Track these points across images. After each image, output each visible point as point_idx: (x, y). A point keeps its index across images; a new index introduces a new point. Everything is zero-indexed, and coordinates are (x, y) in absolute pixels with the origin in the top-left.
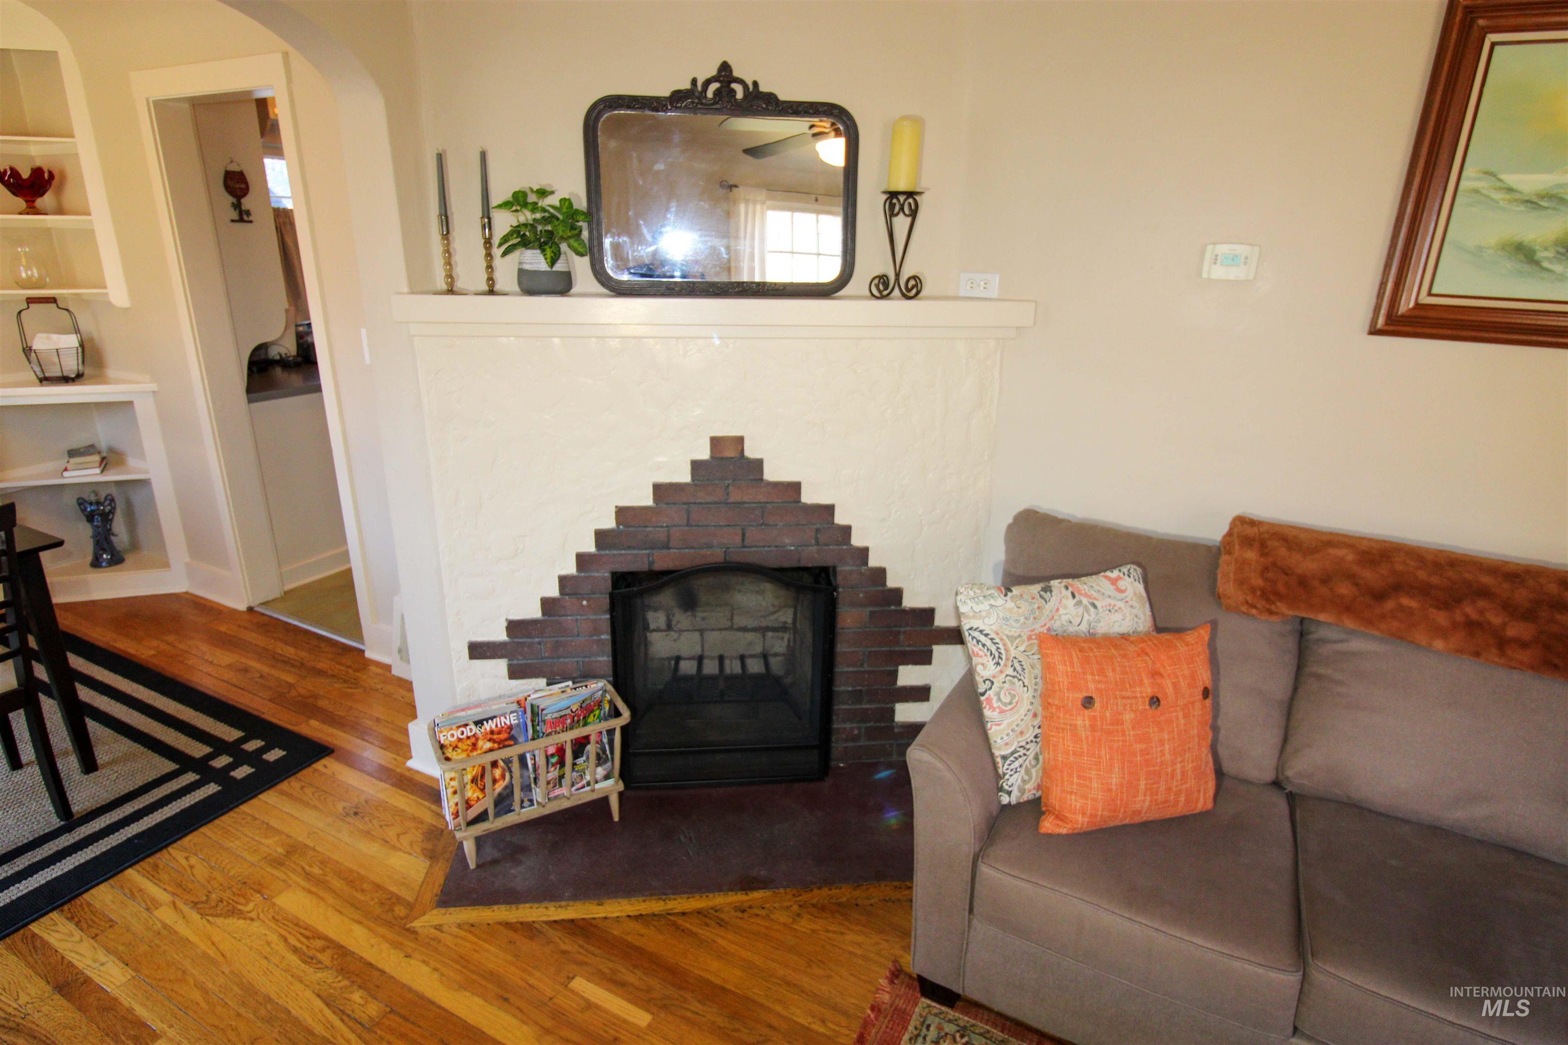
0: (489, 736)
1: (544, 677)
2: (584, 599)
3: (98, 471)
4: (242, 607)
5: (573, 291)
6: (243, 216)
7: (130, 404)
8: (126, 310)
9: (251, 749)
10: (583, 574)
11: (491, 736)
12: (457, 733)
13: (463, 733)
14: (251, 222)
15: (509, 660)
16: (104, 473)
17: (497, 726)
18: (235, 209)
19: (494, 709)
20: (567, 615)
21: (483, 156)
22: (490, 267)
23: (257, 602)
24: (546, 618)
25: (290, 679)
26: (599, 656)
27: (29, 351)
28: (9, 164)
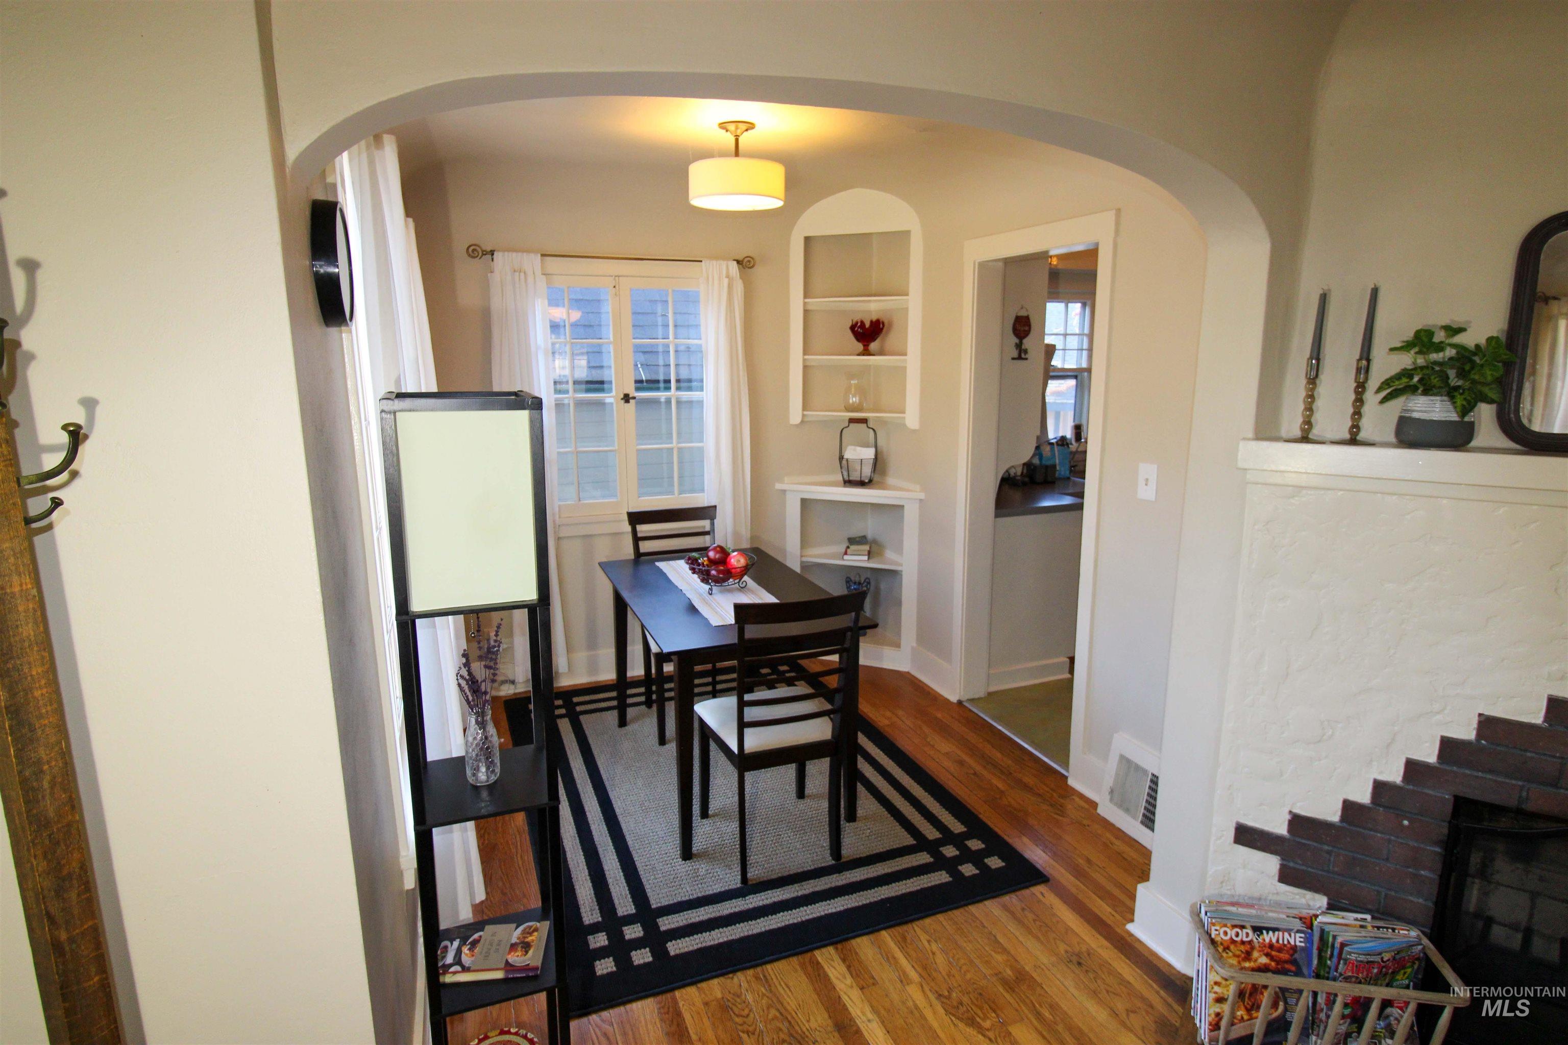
0: (1267, 950)
1: (1325, 894)
2: (1406, 818)
3: (866, 558)
4: (954, 699)
5: (1473, 444)
6: (1021, 354)
7: (903, 506)
8: (914, 431)
9: (973, 848)
10: (1411, 787)
11: (1269, 950)
12: (1232, 933)
13: (1237, 935)
14: (1026, 359)
15: (1282, 859)
16: (870, 560)
17: (1278, 941)
18: (1017, 349)
19: (1273, 917)
20: (1376, 831)
21: (1375, 292)
22: (1357, 414)
23: (967, 697)
24: (1345, 824)
25: (1001, 785)
26: (1411, 895)
27: (841, 458)
28: (857, 318)
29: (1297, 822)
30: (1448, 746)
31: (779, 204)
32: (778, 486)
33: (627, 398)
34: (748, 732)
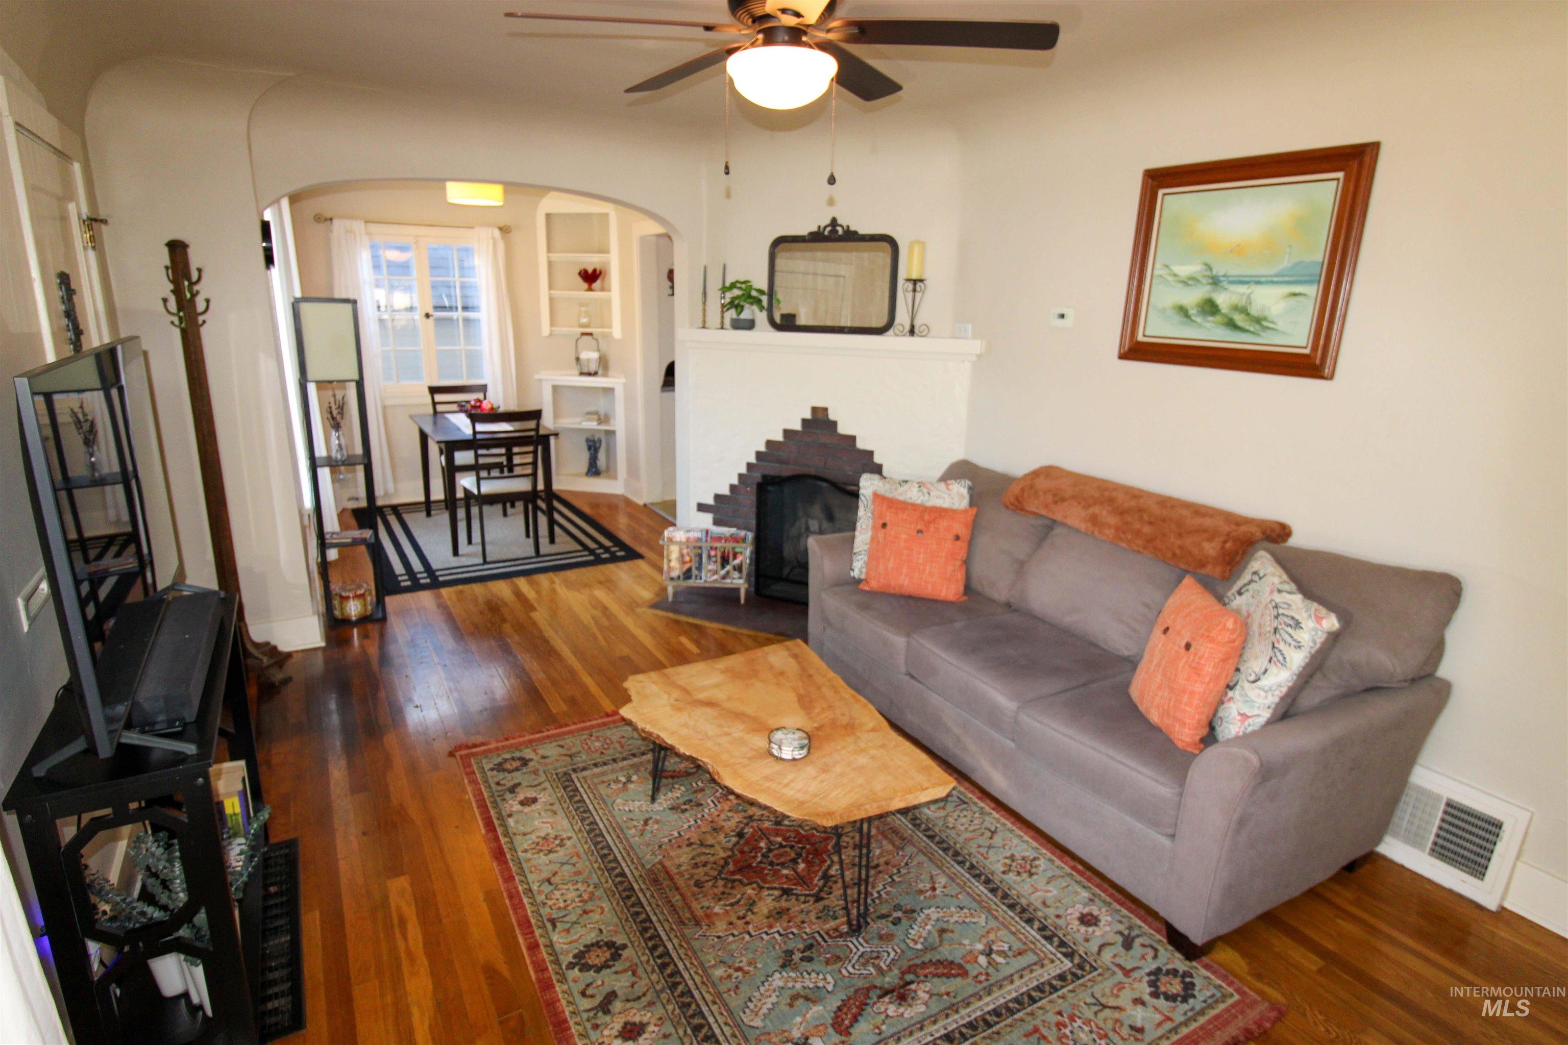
1: (727, 525)
2: (748, 487)
3: (597, 424)
4: (642, 503)
5: (758, 328)
7: (614, 389)
8: (619, 341)
9: (613, 550)
10: (749, 474)
15: (714, 515)
16: (599, 425)
20: (740, 496)
21: (724, 264)
22: (722, 316)
24: (732, 495)
27: (578, 359)
28: (582, 267)
29: (717, 497)
30: (759, 454)
31: (501, 204)
32: (537, 377)
33: (427, 316)
34: (482, 482)
